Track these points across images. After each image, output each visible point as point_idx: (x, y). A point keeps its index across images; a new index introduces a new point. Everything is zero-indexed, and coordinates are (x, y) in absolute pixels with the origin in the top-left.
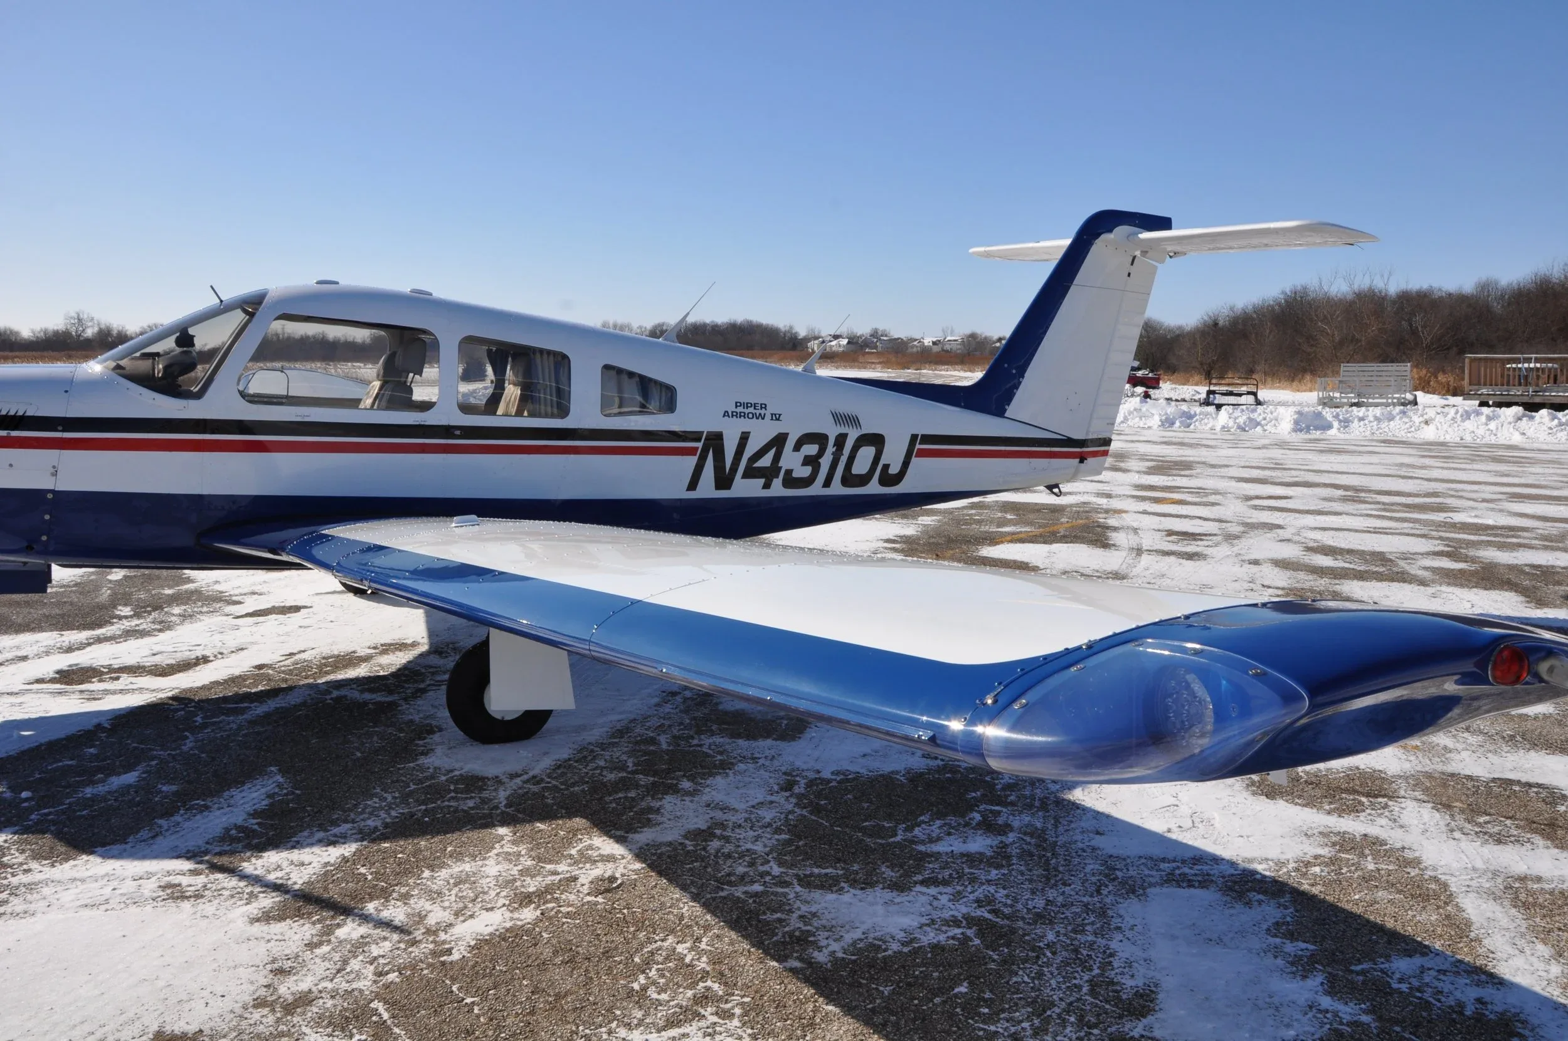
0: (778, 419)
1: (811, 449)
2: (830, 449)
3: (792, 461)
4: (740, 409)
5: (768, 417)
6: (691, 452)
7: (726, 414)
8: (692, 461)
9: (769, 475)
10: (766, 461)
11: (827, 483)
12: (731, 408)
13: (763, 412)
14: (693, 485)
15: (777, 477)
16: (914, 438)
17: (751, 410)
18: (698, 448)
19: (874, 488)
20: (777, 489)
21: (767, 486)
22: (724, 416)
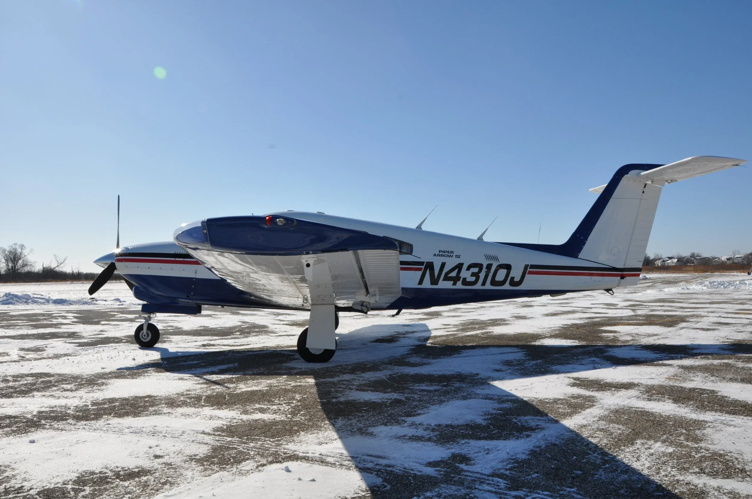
0: (459, 257)
1: (476, 270)
2: (484, 270)
3: (465, 274)
4: (441, 253)
5: (454, 256)
6: (420, 269)
7: (435, 255)
8: (420, 273)
9: (455, 280)
10: (454, 274)
11: (484, 284)
12: (437, 253)
13: (452, 254)
14: (421, 282)
15: (459, 281)
16: (526, 267)
17: (446, 253)
18: (422, 268)
19: (507, 286)
20: (459, 285)
21: (454, 284)
22: (434, 256)
